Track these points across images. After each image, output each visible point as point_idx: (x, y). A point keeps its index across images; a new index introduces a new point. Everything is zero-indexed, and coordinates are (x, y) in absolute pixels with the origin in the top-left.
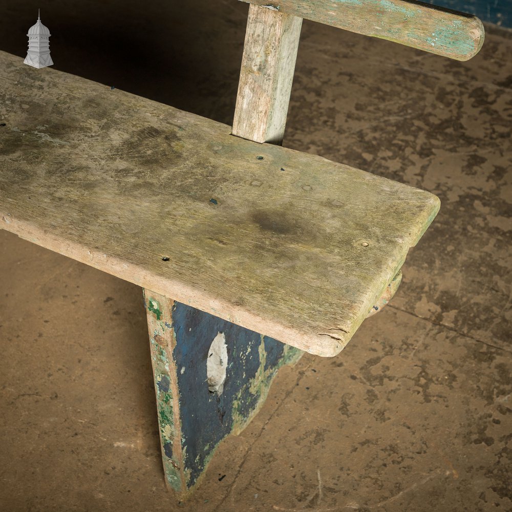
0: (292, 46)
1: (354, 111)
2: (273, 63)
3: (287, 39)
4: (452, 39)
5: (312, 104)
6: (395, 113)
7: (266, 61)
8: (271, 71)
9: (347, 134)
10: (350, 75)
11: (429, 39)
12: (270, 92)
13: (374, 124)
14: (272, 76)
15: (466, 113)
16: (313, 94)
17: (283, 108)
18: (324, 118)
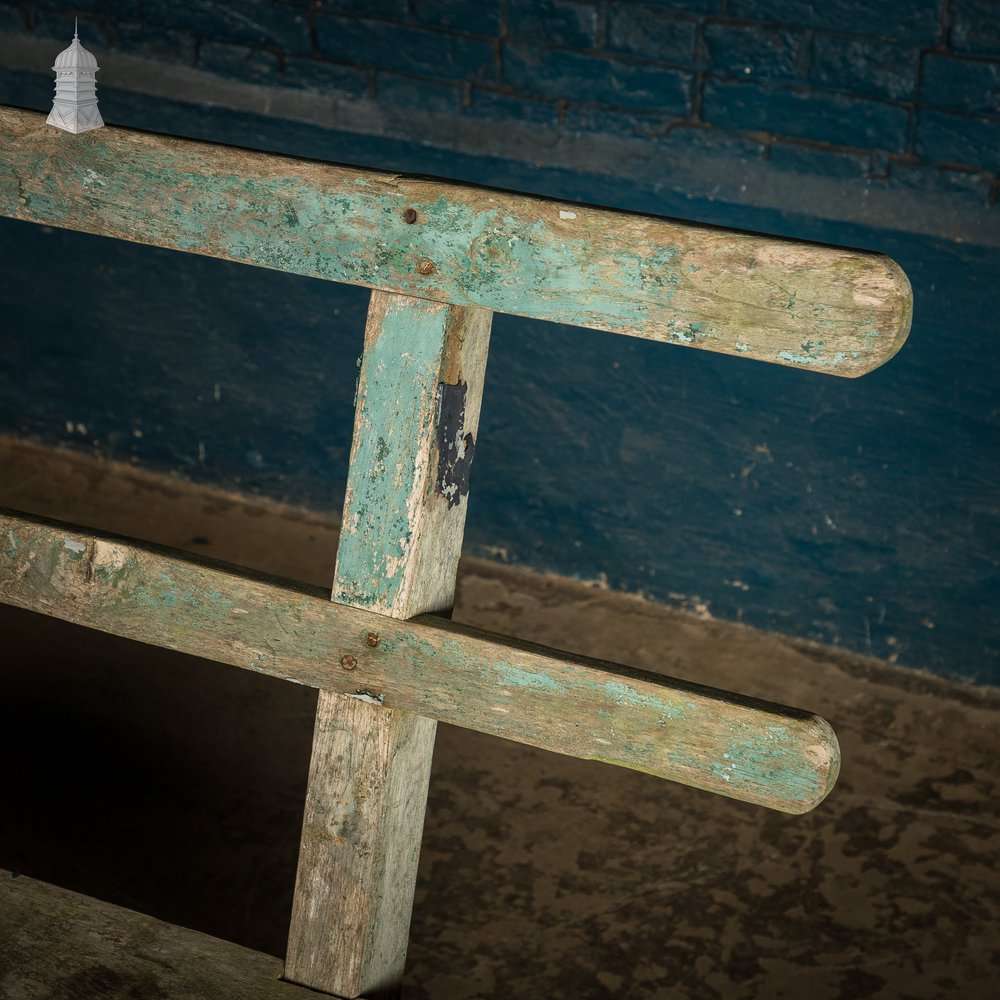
0: (416, 776)
1: (575, 870)
2: (373, 819)
3: (403, 764)
4: (768, 766)
5: (479, 857)
6: (669, 873)
7: (358, 813)
8: (369, 836)
9: (559, 928)
10: (565, 785)
11: (718, 765)
12: (369, 882)
13: (623, 899)
14: (373, 848)
15: (831, 870)
16: (480, 833)
17: (400, 914)
18: (507, 890)
